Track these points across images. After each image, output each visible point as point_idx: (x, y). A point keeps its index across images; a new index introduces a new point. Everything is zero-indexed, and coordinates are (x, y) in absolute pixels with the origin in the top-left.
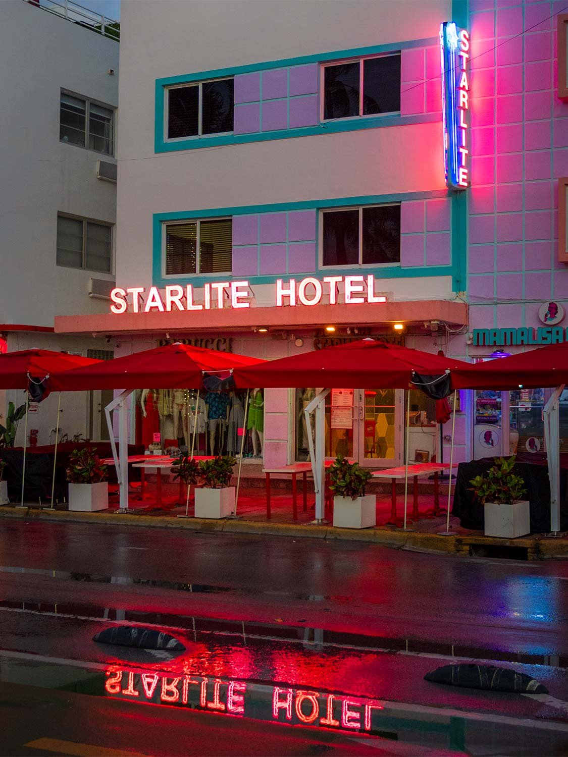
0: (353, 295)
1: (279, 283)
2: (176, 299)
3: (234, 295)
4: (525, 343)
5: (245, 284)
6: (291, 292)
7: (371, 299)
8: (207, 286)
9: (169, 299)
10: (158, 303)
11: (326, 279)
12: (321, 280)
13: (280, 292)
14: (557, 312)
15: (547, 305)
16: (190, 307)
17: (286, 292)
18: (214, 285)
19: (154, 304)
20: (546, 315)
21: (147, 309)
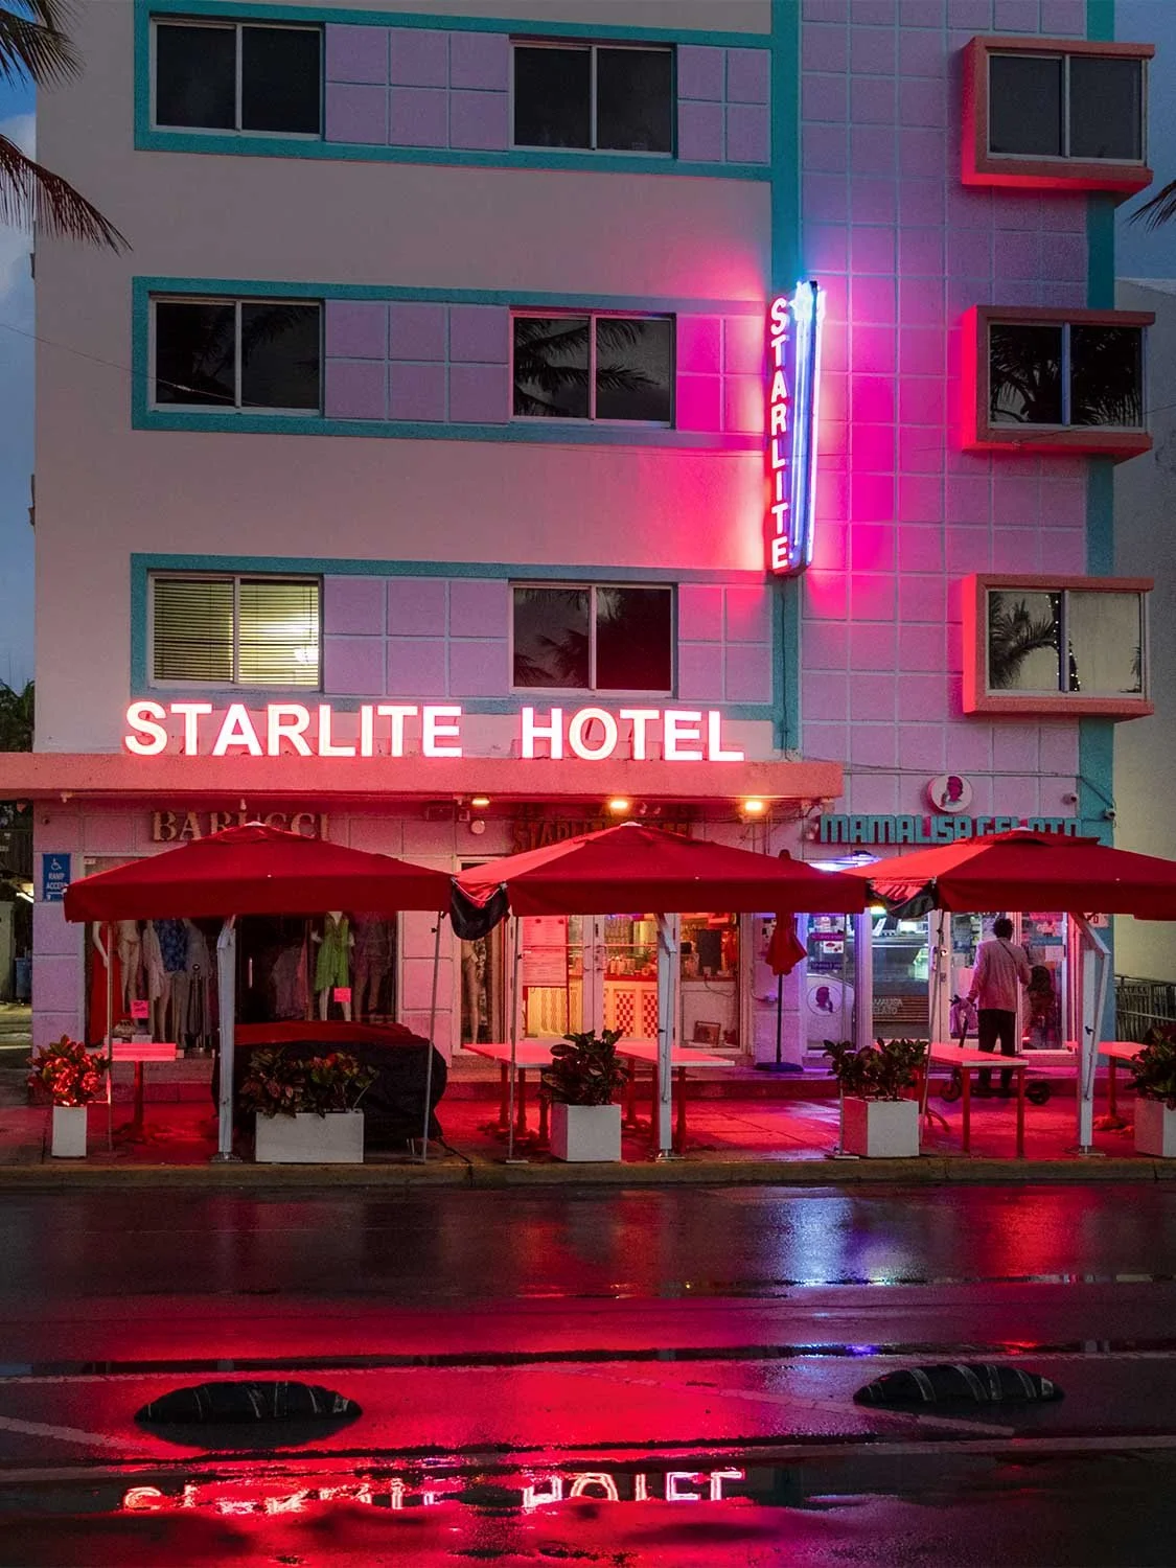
0: (681, 745)
1: (528, 714)
2: (293, 733)
3: (430, 731)
4: (910, 840)
5: (455, 711)
6: (555, 733)
7: (716, 755)
8: (367, 712)
9: (275, 731)
10: (249, 739)
11: (625, 714)
12: (616, 715)
13: (530, 732)
14: (961, 792)
15: (944, 781)
16: (326, 750)
17: (542, 732)
18: (383, 710)
19: (238, 740)
20: (944, 796)
21: (220, 750)
